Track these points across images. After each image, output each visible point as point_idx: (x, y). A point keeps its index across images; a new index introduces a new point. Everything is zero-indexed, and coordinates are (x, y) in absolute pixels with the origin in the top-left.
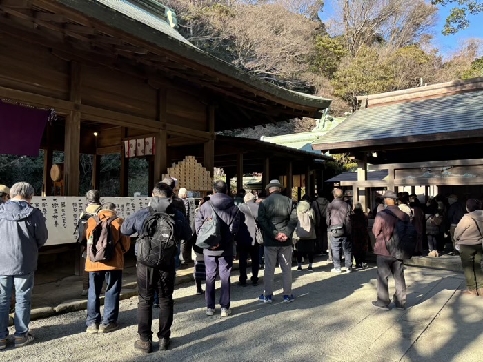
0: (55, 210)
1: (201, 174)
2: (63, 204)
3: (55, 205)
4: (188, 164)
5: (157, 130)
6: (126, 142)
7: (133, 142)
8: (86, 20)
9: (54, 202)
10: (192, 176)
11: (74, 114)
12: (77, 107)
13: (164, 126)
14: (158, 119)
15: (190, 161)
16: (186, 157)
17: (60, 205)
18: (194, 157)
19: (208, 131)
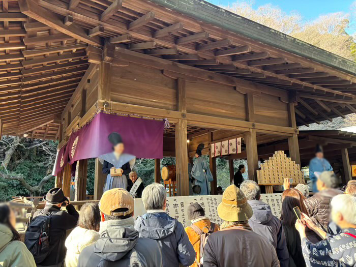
0: (176, 211)
1: (292, 167)
2: (182, 205)
3: (175, 205)
4: (278, 158)
5: (248, 130)
6: (213, 145)
7: (218, 144)
8: (199, 25)
9: (175, 203)
10: (284, 170)
11: (182, 122)
12: (183, 115)
13: (253, 125)
14: (247, 120)
15: (280, 155)
16: (276, 152)
17: (180, 205)
18: (283, 152)
19: (292, 127)
